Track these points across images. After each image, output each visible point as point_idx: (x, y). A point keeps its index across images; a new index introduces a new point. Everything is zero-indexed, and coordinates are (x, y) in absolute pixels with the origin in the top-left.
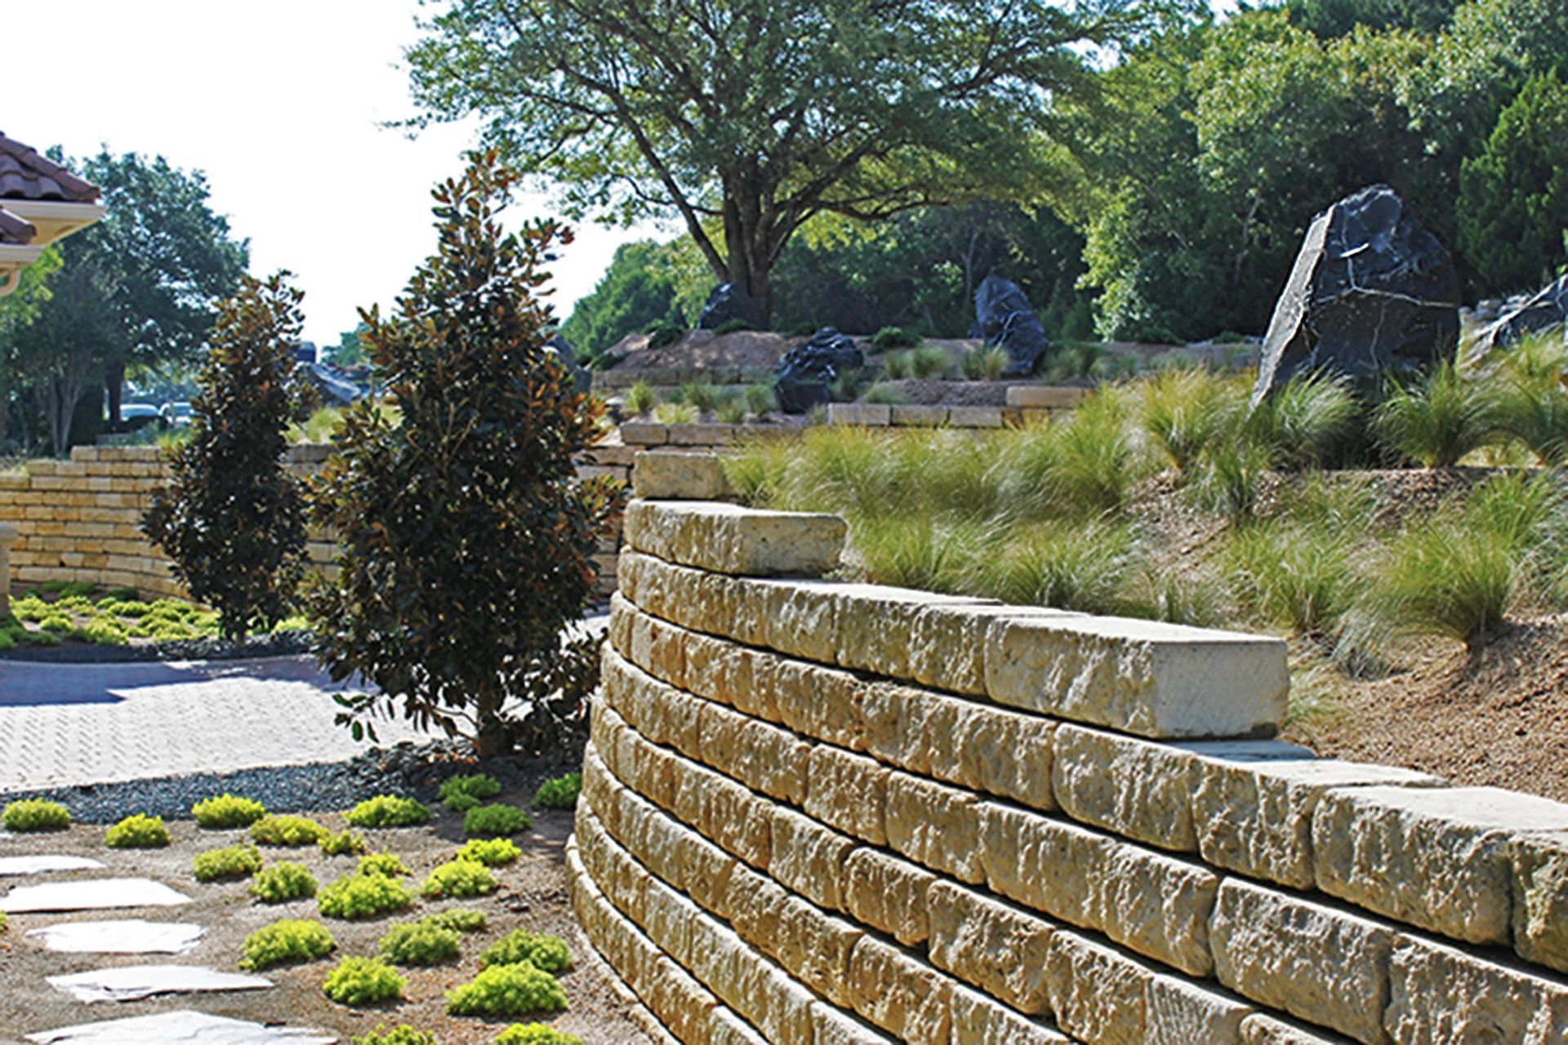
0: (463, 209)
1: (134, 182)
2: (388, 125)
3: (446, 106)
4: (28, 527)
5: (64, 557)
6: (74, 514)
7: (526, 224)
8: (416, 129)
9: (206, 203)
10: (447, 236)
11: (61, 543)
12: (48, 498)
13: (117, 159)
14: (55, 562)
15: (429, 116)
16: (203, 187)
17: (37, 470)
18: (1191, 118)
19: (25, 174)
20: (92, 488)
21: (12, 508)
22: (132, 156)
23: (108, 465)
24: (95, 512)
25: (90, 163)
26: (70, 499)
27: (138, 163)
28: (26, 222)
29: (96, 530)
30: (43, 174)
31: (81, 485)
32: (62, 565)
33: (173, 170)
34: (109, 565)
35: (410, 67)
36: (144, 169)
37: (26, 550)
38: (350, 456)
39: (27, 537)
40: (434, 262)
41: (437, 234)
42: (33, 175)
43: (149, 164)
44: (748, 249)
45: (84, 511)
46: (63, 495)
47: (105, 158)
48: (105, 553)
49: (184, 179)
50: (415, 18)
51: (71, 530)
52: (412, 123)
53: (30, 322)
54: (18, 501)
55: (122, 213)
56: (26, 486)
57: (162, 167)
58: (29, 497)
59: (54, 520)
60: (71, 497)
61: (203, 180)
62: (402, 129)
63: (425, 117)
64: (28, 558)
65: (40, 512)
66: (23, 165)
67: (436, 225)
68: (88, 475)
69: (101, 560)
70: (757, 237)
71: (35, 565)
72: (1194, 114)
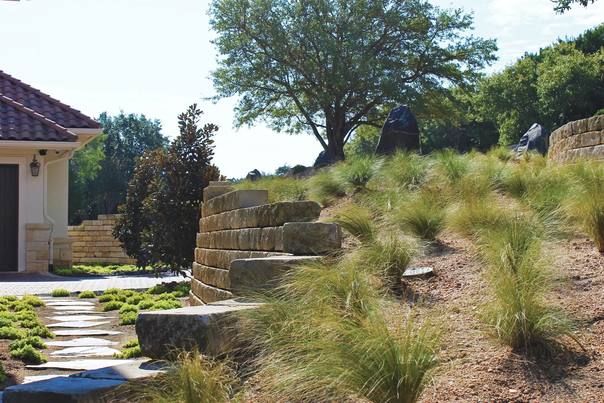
0: (187, 122)
1: (133, 125)
2: (206, 99)
3: (227, 92)
4: (83, 244)
5: (96, 254)
6: (99, 239)
7: (205, 125)
8: (216, 100)
9: (161, 132)
10: (182, 130)
11: (94, 249)
12: (90, 233)
13: (127, 116)
14: (92, 255)
15: (221, 95)
16: (159, 126)
17: (87, 224)
18: (534, 86)
19: (76, 119)
20: (105, 229)
21: (78, 237)
22: (132, 115)
23: (110, 221)
24: (106, 238)
25: (117, 118)
26: (98, 233)
27: (134, 118)
28: (75, 135)
29: (106, 244)
30: (82, 120)
31: (101, 228)
32: (95, 256)
33: (147, 120)
34: (111, 256)
35: (213, 78)
36: (136, 120)
37: (83, 252)
38: (154, 195)
39: (83, 247)
40: (179, 137)
41: (179, 129)
42: (80, 120)
43: (139, 118)
44: (335, 139)
45: (102, 237)
46: (95, 232)
47: (122, 116)
48: (109, 252)
49: (152, 123)
50: (217, 61)
51: (98, 244)
52: (215, 98)
53: (93, 179)
54: (80, 235)
55: (129, 137)
56: (83, 230)
57: (143, 118)
58: (84, 233)
59: (92, 241)
60: (98, 232)
61: (159, 123)
62: (211, 100)
63: (219, 96)
64: (83, 255)
65: (87, 238)
66: (76, 116)
67: (179, 127)
68: (104, 225)
69: (108, 254)
70: (337, 135)
71: (86, 257)
72: (536, 84)
